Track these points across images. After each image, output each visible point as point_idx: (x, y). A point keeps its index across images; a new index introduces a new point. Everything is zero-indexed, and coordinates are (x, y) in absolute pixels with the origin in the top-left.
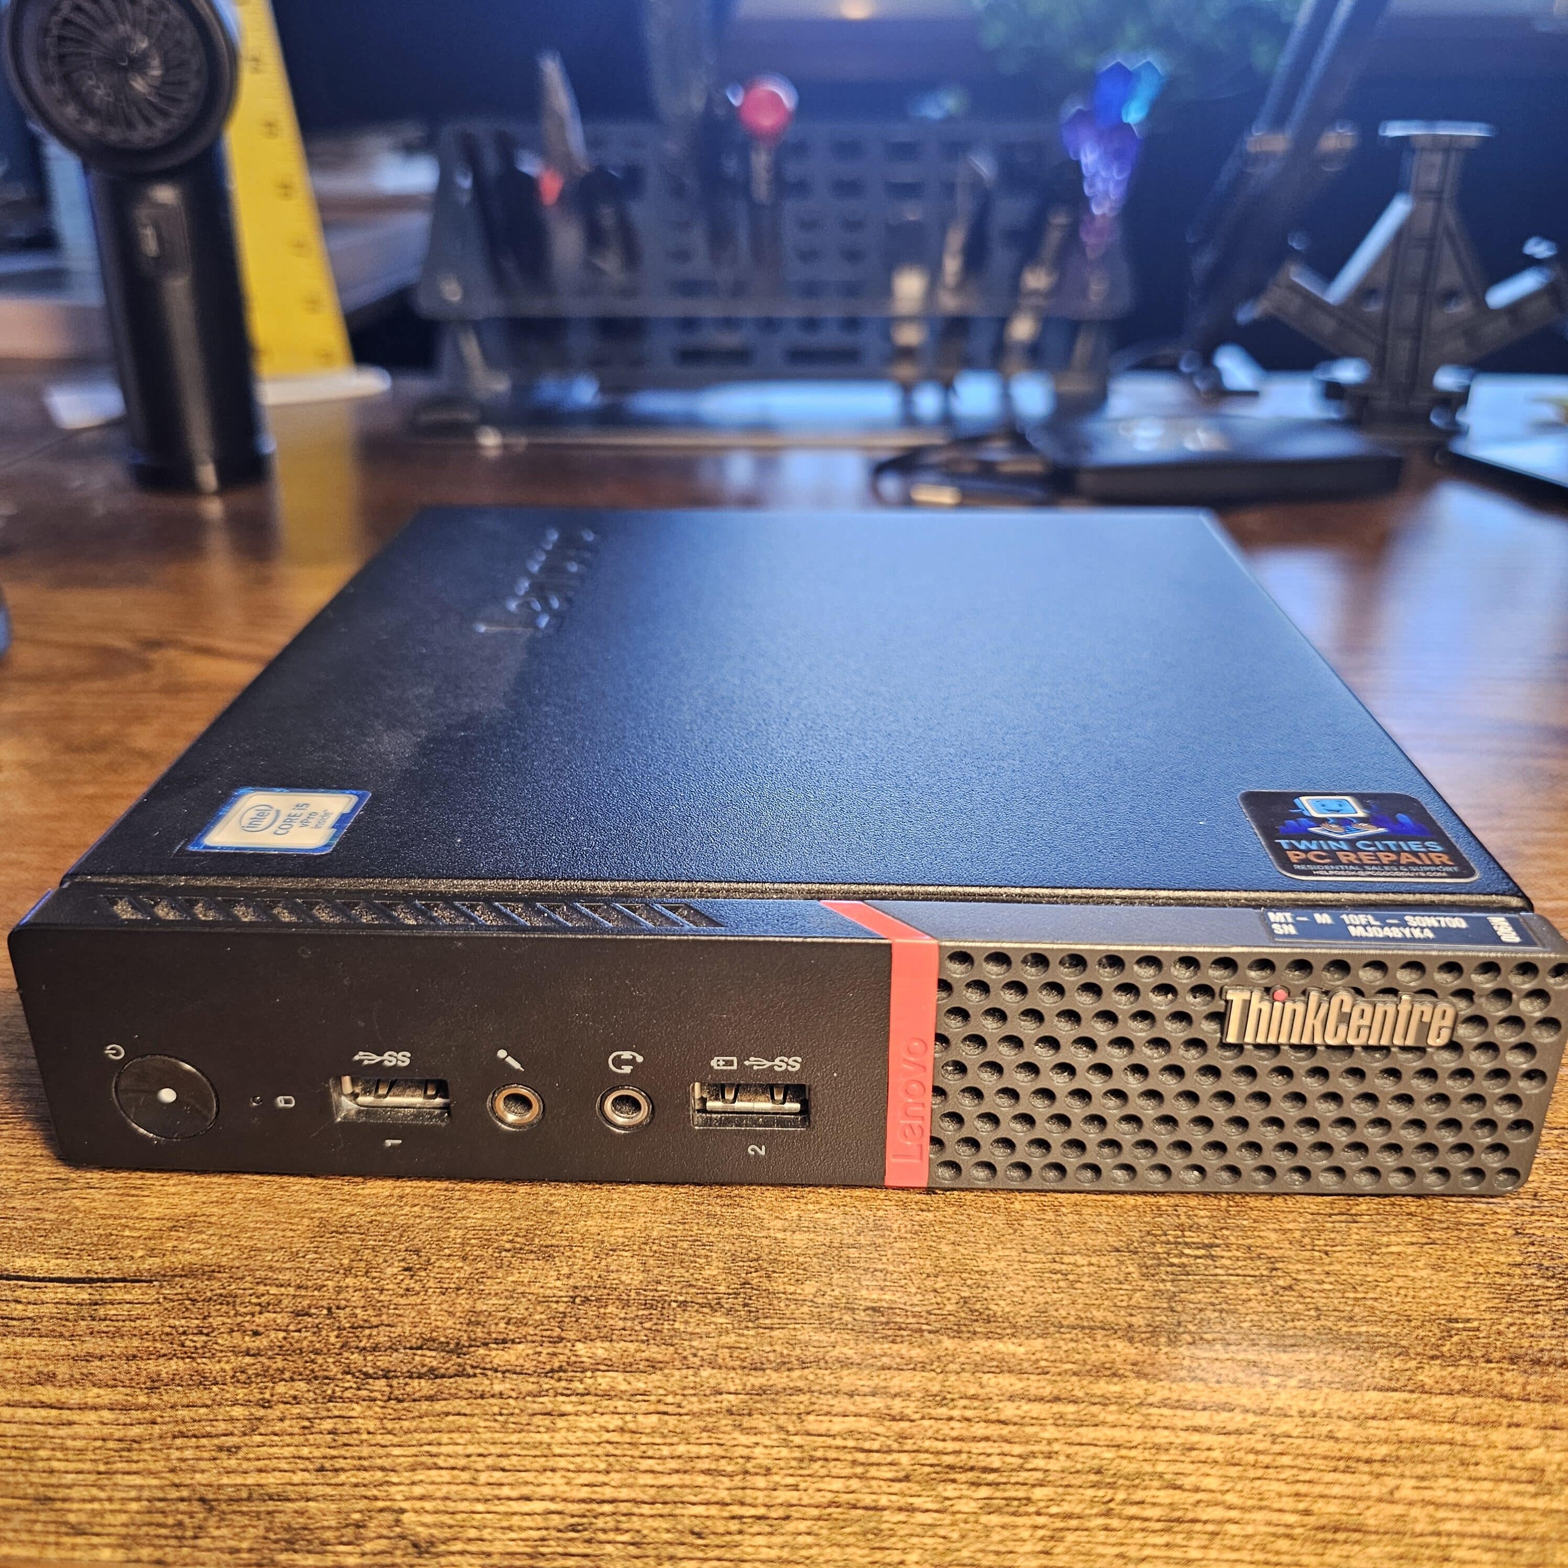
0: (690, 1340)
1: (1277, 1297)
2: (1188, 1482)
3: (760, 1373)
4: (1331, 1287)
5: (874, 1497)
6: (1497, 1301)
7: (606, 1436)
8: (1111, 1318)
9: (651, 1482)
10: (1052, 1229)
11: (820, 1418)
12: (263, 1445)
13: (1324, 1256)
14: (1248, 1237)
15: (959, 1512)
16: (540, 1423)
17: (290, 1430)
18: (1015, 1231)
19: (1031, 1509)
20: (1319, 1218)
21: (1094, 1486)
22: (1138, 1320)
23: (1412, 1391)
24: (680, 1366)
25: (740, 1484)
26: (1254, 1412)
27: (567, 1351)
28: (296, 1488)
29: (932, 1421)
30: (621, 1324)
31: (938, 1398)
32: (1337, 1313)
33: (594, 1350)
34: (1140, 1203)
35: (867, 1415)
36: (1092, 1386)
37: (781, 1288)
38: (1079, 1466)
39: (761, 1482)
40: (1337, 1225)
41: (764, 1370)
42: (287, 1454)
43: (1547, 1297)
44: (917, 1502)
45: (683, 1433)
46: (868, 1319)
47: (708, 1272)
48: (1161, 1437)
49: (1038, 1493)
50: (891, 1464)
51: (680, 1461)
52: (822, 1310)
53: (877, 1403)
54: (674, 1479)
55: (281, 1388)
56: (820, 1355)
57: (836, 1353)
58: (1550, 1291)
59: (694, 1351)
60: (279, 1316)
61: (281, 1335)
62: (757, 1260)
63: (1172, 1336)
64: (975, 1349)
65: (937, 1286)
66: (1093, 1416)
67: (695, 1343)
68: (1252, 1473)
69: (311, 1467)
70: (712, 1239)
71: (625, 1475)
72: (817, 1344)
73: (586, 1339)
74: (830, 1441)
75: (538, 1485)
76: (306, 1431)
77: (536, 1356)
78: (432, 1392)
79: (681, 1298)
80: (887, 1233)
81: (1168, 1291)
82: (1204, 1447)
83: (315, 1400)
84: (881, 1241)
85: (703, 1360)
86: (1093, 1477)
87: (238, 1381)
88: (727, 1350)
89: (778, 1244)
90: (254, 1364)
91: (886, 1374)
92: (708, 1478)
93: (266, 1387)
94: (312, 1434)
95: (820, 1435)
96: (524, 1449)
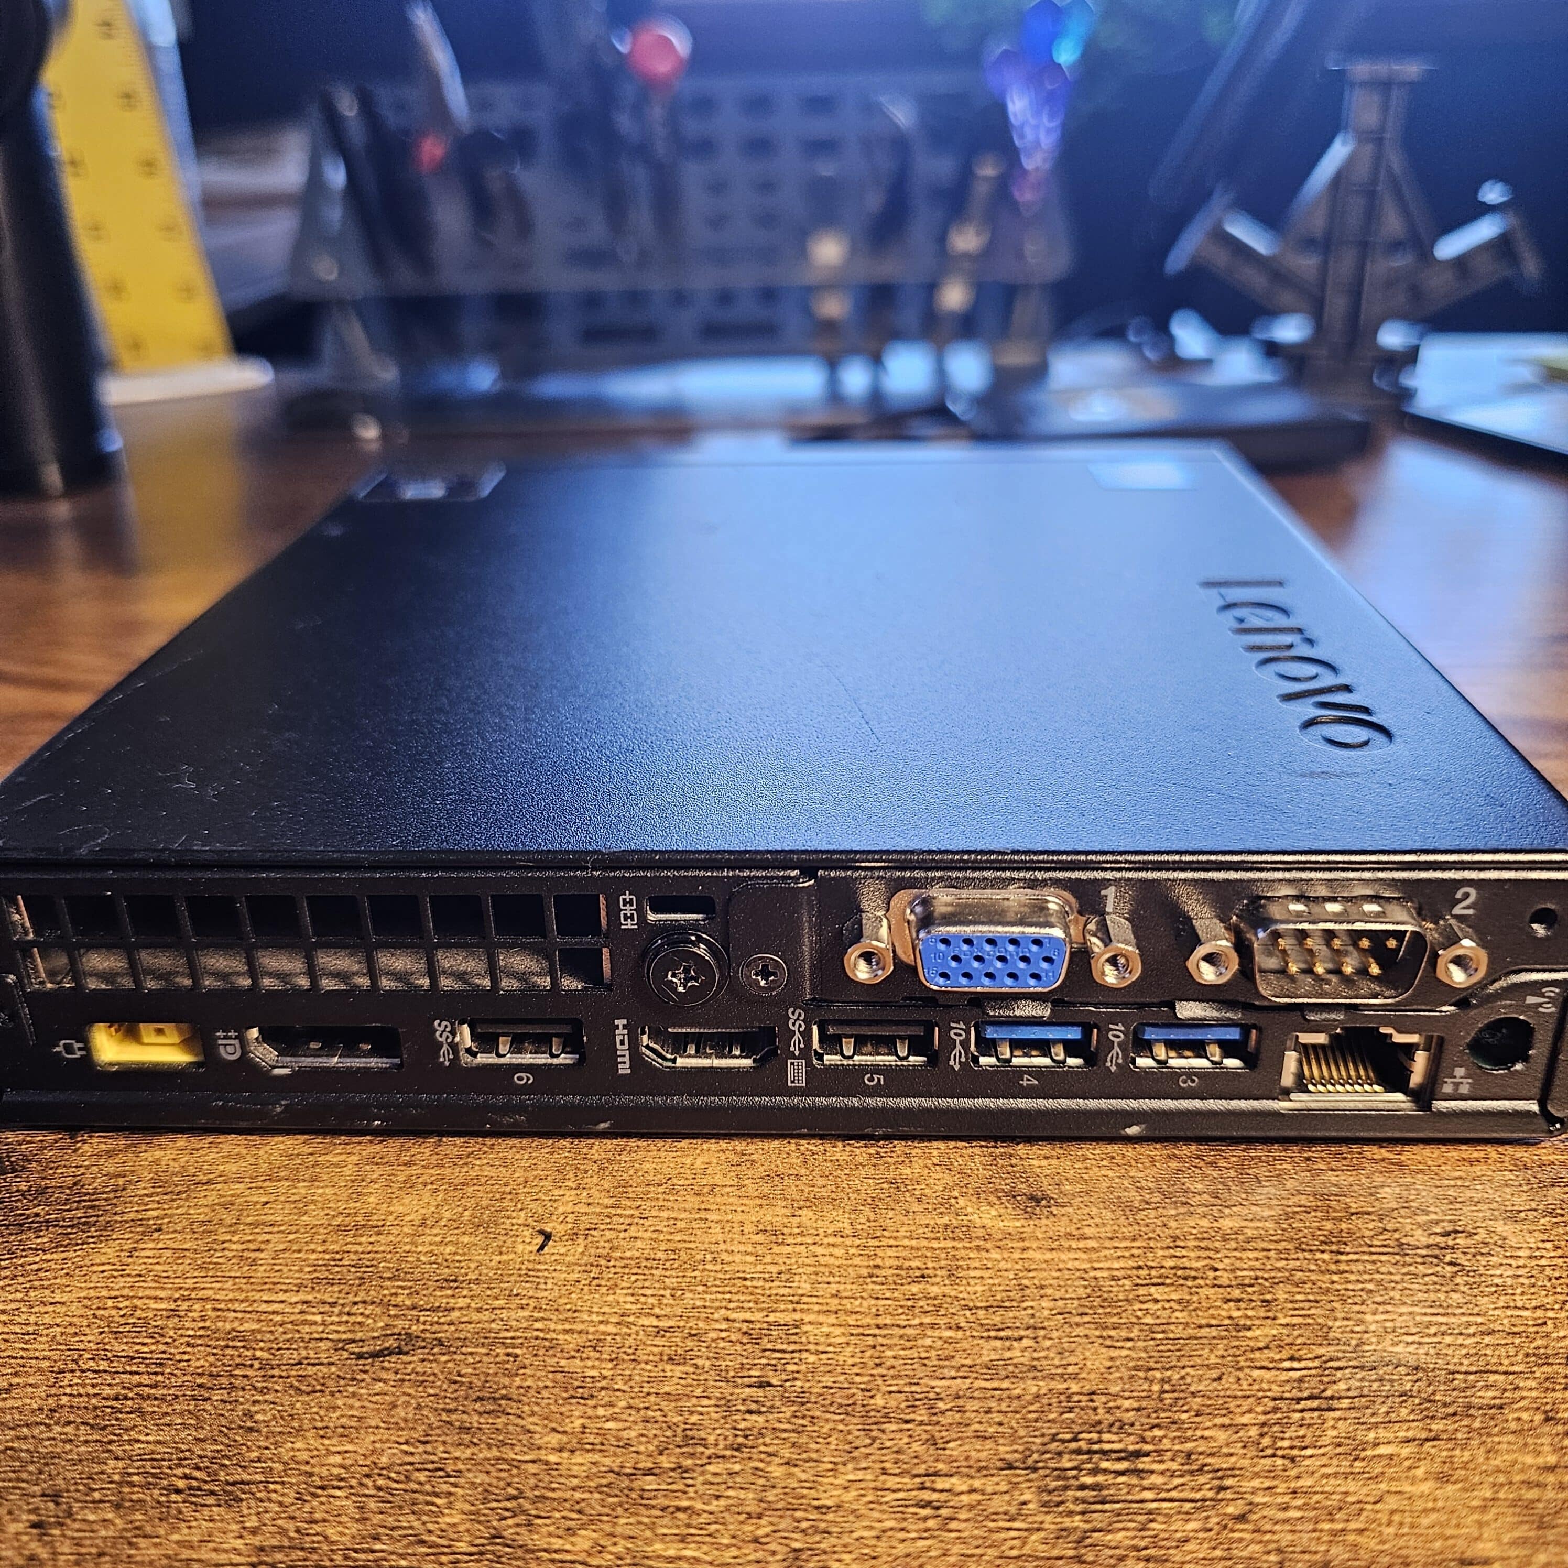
1: (1225, 1534)
4: (1298, 1514)
6: (1526, 1527)
10: (924, 1436)
13: (1289, 1465)
14: (1188, 1440)
18: (874, 1439)
20: (1283, 1404)
34: (1043, 1391)
40: (1307, 1415)
47: (448, 1520)
62: (515, 1498)
70: (461, 1466)
80: (700, 1449)
81: (1076, 1529)
84: (688, 1462)
89: (548, 1471)
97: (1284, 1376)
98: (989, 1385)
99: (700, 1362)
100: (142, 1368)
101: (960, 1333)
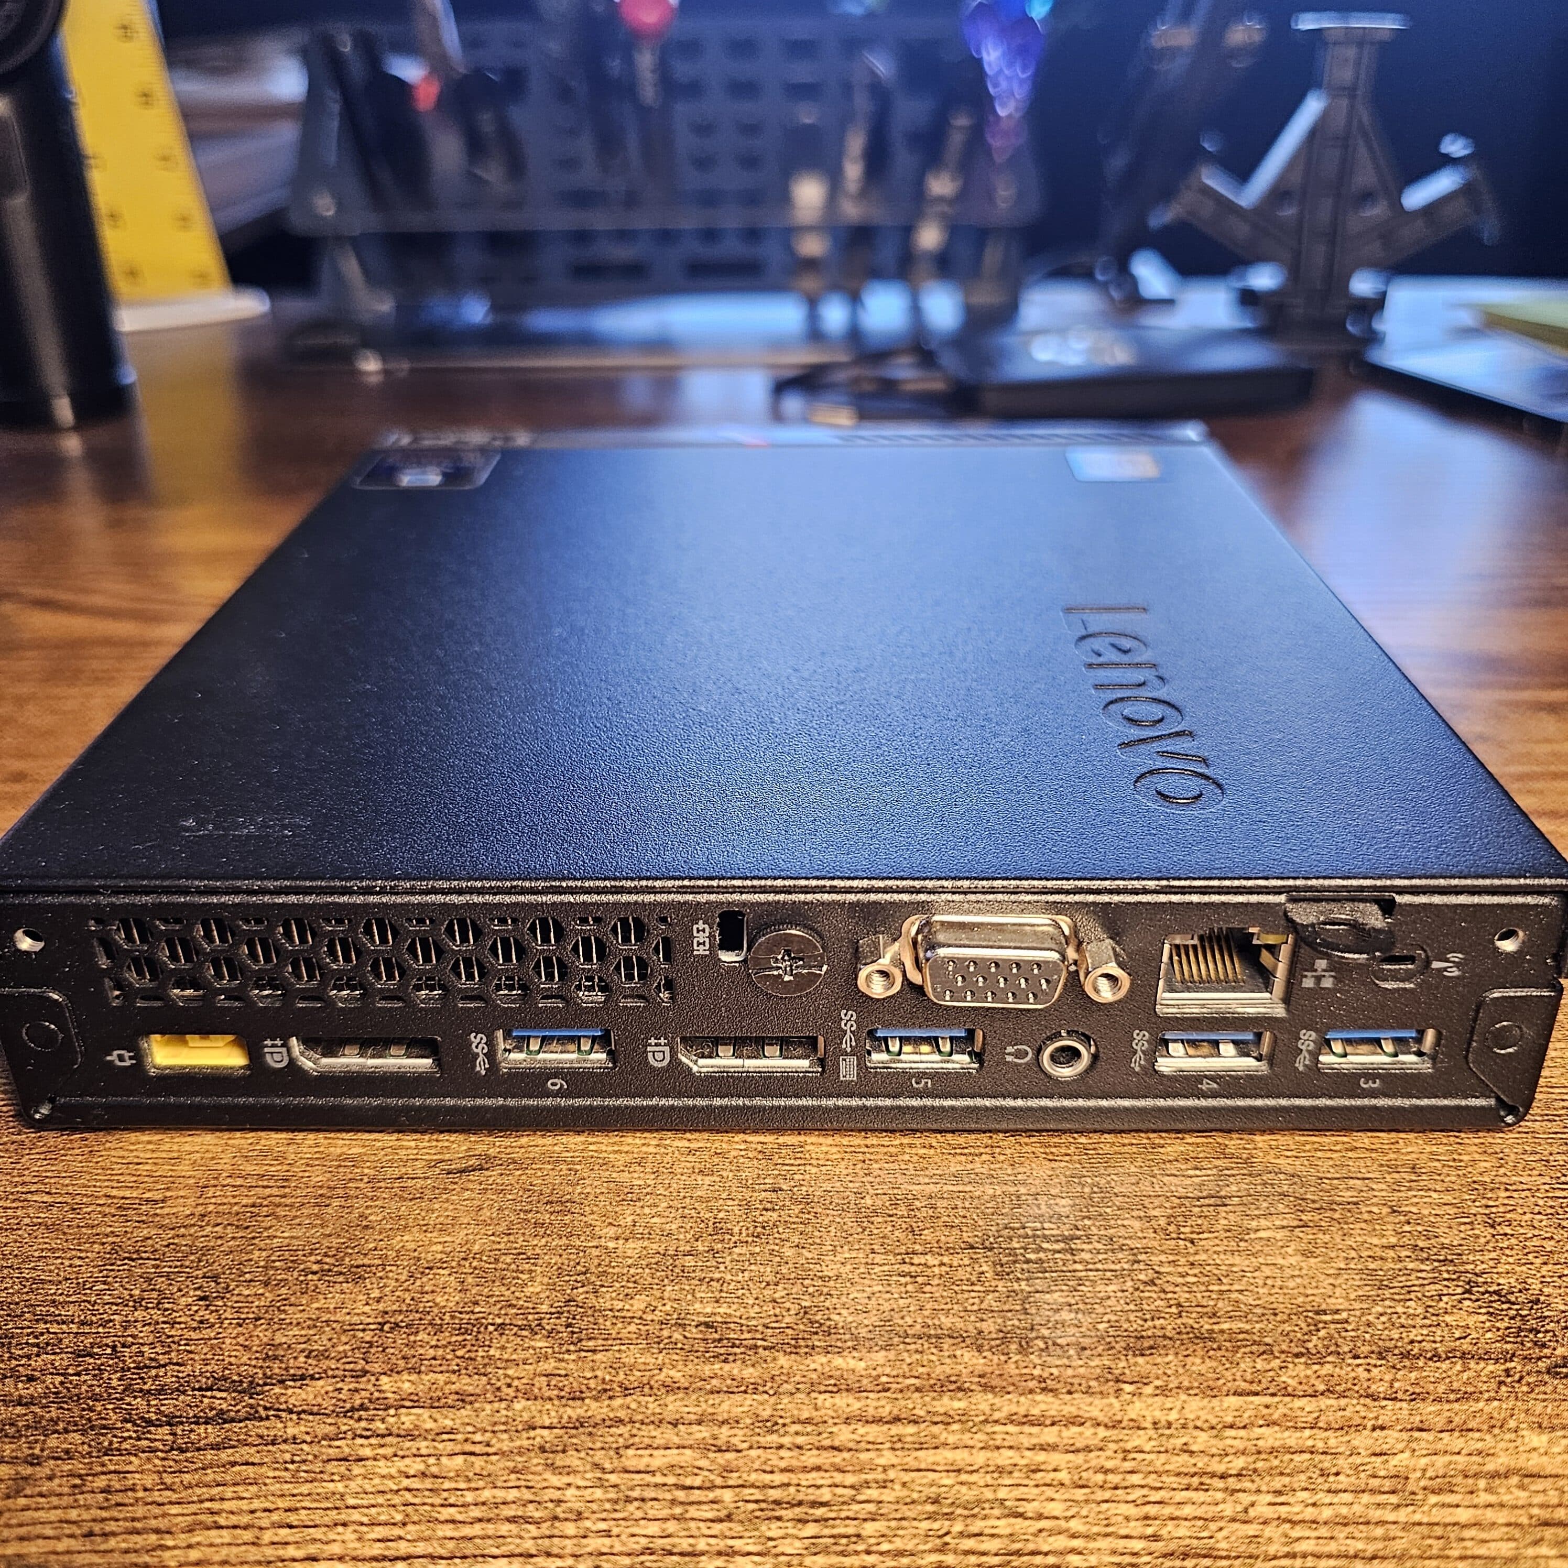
0: (505, 1369)
1: (1137, 1293)
2: (1029, 1508)
3: (579, 1403)
4: (1194, 1279)
5: (691, 1541)
6: (1368, 1288)
7: (406, 1483)
8: (960, 1325)
9: (449, 1534)
10: (904, 1226)
11: (640, 1452)
12: (26, 1509)
13: (1189, 1245)
14: (1111, 1227)
15: (783, 1554)
16: (335, 1471)
17: (59, 1490)
18: (864, 1229)
19: (861, 1547)
20: (1186, 1202)
21: (930, 1517)
22: (989, 1326)
23: (1273, 1395)
24: (492, 1398)
25: (548, 1533)
26: (1106, 1426)
27: (370, 1387)
28: (61, 1558)
29: (760, 1451)
30: (432, 1352)
31: (769, 1424)
32: (1199, 1309)
33: (399, 1384)
34: (998, 1193)
35: (691, 1447)
36: (935, 1403)
37: (608, 1305)
38: (915, 1496)
39: (570, 1529)
40: (1205, 1209)
41: (583, 1399)
42: (53, 1518)
44: (737, 1544)
45: (489, 1475)
46: (700, 1336)
47: (531, 1289)
48: (1005, 1458)
49: (869, 1528)
50: (712, 1502)
51: (484, 1508)
52: (651, 1328)
53: (702, 1433)
54: (477, 1529)
55: (53, 1442)
56: (645, 1380)
57: (662, 1377)
58: (1423, 1275)
59: (508, 1381)
60: (58, 1358)
61: (59, 1379)
62: (584, 1273)
63: (1023, 1343)
64: (812, 1366)
65: (776, 1295)
66: (934, 1437)
67: (510, 1372)
68: (1100, 1495)
69: (79, 1532)
70: (538, 1251)
71: (423, 1528)
72: (642, 1367)
73: (393, 1371)
74: (648, 1478)
75: (327, 1543)
76: (77, 1491)
77: (336, 1394)
78: (219, 1439)
79: (499, 1321)
80: (727, 1237)
81: (1022, 1291)
82: (1050, 1468)
83: (89, 1453)
84: (719, 1246)
85: (517, 1390)
86: (929, 1508)
87: (6, 1436)
88: (545, 1378)
89: (608, 1254)
90: (25, 1415)
91: (715, 1399)
92: (513, 1527)
93: (36, 1441)
94: (82, 1493)
95: (639, 1472)
96: (315, 1501)
97: (1188, 1181)
98: (955, 1188)
99: (725, 1174)
100: (271, 1183)
101: (932, 1151)
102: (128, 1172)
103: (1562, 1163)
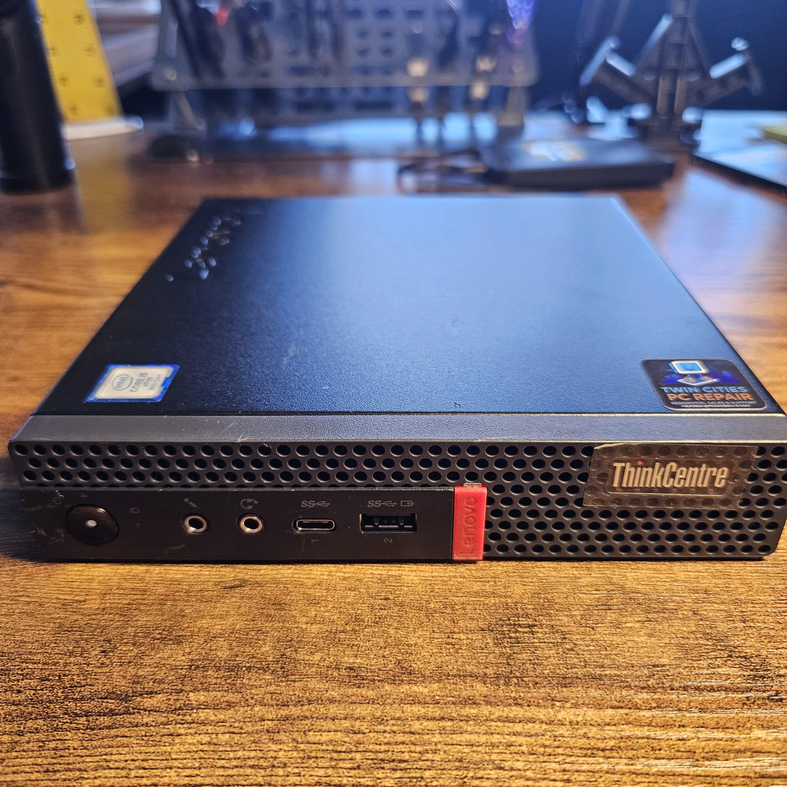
0: (251, 689)
1: (564, 655)
2: (507, 765)
3: (286, 708)
4: (593, 648)
5: (340, 779)
6: (680, 653)
7: (201, 747)
8: (475, 670)
9: (222, 773)
10: (450, 618)
11: (315, 733)
12: (17, 757)
13: (591, 630)
14: (553, 620)
16: (166, 740)
17: (32, 748)
18: (430, 620)
20: (591, 608)
21: (457, 769)
22: (490, 671)
23: (630, 708)
24: (244, 705)
25: (269, 774)
26: (546, 723)
27: (184, 698)
28: (33, 783)
29: (375, 734)
30: (215, 681)
31: (379, 720)
32: (595, 664)
33: (199, 697)
34: (497, 602)
35: (341, 731)
36: (461, 710)
37: (302, 657)
38: (450, 757)
39: (281, 772)
40: (600, 611)
41: (288, 706)
42: (29, 763)
43: (707, 651)
45: (242, 744)
46: (347, 674)
47: (264, 649)
48: (496, 739)
49: (427, 774)
50: (351, 759)
51: (239, 761)
52: (323, 670)
53: (346, 724)
54: (235, 771)
55: (29, 724)
56: (319, 696)
57: (327, 694)
58: (708, 647)
59: (252, 696)
60: (32, 681)
61: (33, 692)
62: (291, 641)
63: (507, 680)
64: (402, 690)
65: (385, 654)
66: (461, 728)
67: (253, 691)
68: (542, 758)
69: (42, 770)
70: (268, 629)
71: (209, 770)
72: (318, 690)
73: (195, 690)
74: (319, 747)
75: (162, 777)
76: (41, 749)
77: (167, 701)
78: (110, 724)
79: (248, 665)
80: (362, 623)
81: (507, 652)
82: (517, 744)
83: (47, 730)
84: (357, 628)
85: (256, 701)
86: (457, 764)
87: (7, 720)
88: (270, 695)
89: (303, 631)
90: (16, 710)
91: (353, 707)
92: (253, 770)
93: (22, 724)
94: (44, 750)
95: (315, 743)
96: (156, 756)
97: (592, 597)
98: (475, 599)
99: (361, 590)
100: (138, 593)
101: (465, 580)
102: (67, 586)
103: (781, 589)
